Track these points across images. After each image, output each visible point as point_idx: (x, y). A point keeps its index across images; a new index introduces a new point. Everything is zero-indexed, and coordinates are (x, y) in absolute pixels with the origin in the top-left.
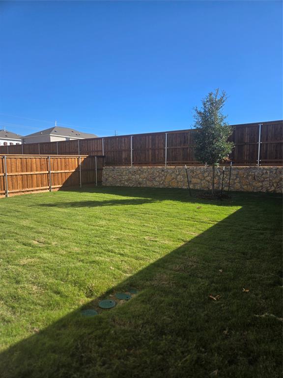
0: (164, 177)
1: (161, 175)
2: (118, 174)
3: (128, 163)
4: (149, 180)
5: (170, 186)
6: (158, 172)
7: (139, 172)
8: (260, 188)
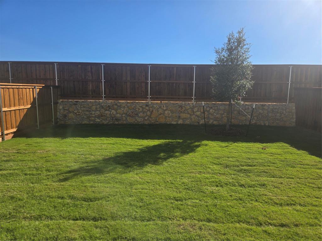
0: (149, 113)
1: (145, 110)
2: (82, 109)
3: (99, 96)
4: (130, 116)
5: (157, 122)
6: (141, 107)
7: (115, 107)
8: (245, 121)
